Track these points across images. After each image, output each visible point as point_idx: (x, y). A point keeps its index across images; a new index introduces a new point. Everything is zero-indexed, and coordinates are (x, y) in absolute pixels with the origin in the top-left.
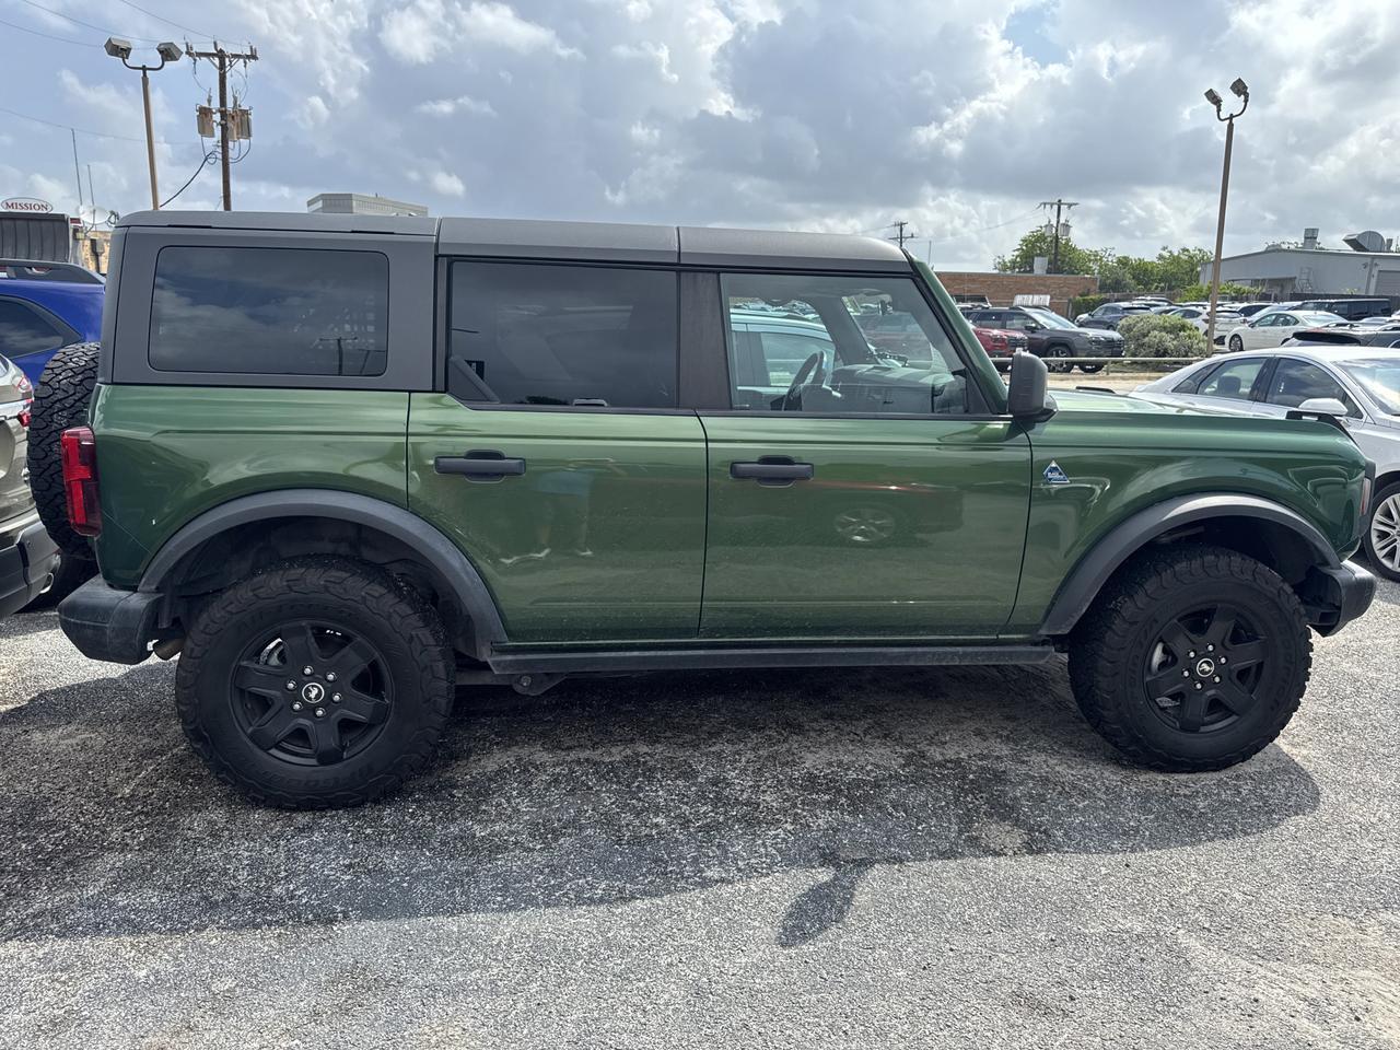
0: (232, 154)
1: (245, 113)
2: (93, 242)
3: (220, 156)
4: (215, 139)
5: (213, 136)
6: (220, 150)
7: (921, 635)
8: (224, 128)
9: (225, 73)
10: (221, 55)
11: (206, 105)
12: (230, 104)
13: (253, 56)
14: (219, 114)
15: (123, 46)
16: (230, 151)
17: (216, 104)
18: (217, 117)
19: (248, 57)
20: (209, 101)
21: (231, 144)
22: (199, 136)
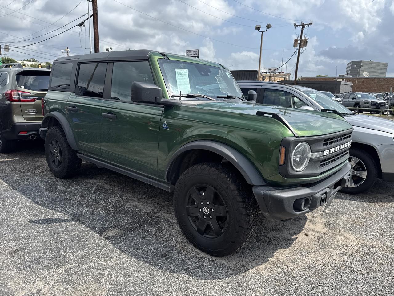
0: (301, 51)
1: (307, 40)
2: (263, 76)
3: (298, 52)
4: (297, 48)
5: (297, 47)
6: (298, 51)
7: (141, 172)
8: (300, 44)
9: (303, 29)
10: (303, 25)
11: (297, 39)
12: (303, 38)
13: (311, 24)
14: (299, 41)
15: (259, 27)
16: (301, 50)
17: (299, 39)
18: (299, 42)
19: (310, 24)
20: (298, 38)
21: (301, 49)
22: (293, 47)
